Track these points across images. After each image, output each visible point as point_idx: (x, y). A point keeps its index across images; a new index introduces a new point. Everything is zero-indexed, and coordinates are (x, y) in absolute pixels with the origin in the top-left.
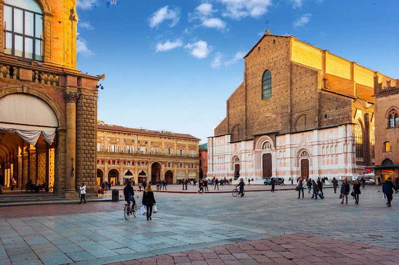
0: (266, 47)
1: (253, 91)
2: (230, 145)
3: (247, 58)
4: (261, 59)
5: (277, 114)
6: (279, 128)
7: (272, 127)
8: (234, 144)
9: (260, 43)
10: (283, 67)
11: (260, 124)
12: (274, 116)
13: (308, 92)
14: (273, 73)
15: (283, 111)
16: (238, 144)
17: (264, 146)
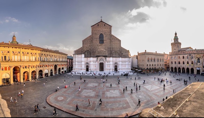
0: (101, 26)
1: (95, 40)
2: (84, 58)
3: (93, 27)
4: (99, 29)
5: (106, 50)
6: (107, 54)
7: (104, 54)
8: (86, 58)
9: (99, 23)
10: (108, 35)
11: (99, 52)
12: (105, 50)
13: (117, 45)
14: (104, 36)
15: (108, 49)
16: (88, 58)
17: (100, 60)
